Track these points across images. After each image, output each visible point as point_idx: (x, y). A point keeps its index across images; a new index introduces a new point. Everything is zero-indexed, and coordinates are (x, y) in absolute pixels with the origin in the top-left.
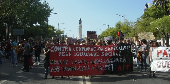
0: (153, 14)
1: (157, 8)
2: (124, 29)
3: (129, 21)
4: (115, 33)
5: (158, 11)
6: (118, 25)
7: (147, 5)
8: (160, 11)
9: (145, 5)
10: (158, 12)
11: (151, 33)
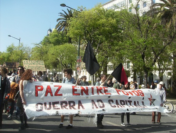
0: (54, 40)
1: (60, 35)
2: (18, 55)
3: (24, 46)
4: (6, 59)
5: (60, 37)
6: (10, 50)
7: (51, 31)
8: (63, 37)
9: (49, 30)
10: (60, 39)
11: (41, 62)
